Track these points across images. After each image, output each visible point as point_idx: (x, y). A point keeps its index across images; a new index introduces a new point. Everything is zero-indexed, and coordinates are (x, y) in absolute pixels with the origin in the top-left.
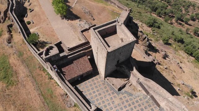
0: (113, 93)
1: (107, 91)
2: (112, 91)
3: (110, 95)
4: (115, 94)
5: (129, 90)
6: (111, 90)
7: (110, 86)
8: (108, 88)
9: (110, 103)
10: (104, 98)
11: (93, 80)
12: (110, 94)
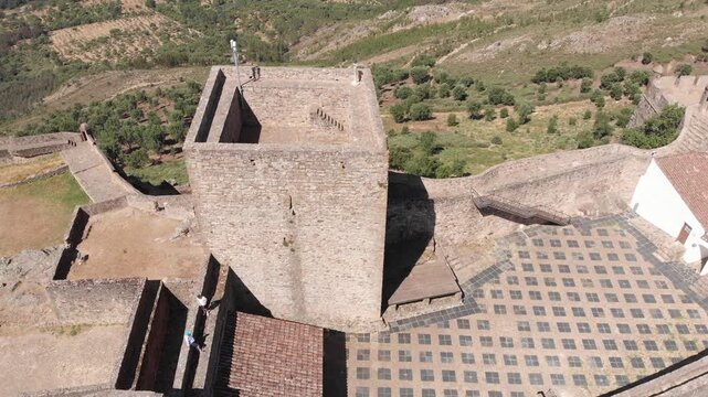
0: (464, 325)
1: (445, 340)
2: (453, 323)
3: (470, 338)
4: (473, 318)
5: (472, 269)
6: (447, 326)
7: (425, 321)
8: (434, 331)
9: (505, 357)
10: (471, 368)
11: (363, 373)
12: (462, 338)
